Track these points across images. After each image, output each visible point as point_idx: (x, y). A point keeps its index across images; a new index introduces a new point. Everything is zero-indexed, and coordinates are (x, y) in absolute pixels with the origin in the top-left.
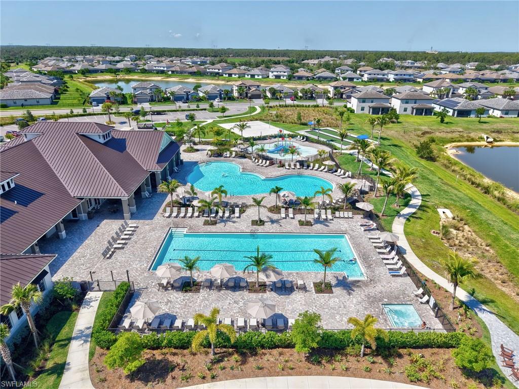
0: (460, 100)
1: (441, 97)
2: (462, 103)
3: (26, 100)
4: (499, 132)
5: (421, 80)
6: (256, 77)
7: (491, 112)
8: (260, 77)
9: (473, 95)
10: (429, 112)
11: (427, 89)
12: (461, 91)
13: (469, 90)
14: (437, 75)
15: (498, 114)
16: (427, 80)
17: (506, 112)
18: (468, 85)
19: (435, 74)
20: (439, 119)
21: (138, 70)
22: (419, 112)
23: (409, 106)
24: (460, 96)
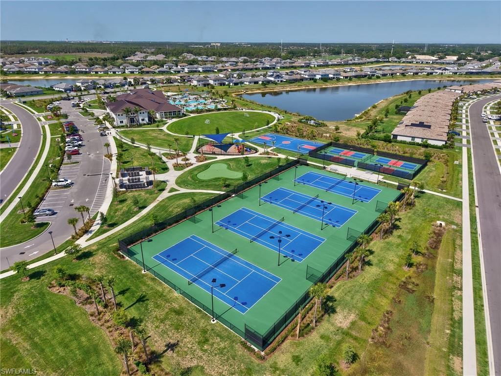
0: (235, 79)
1: (227, 78)
2: (235, 80)
3: (32, 92)
4: (247, 89)
5: (216, 71)
6: (117, 73)
7: (245, 83)
8: (120, 73)
9: (240, 76)
10: (224, 84)
11: (221, 76)
12: (235, 75)
13: (238, 75)
14: (223, 67)
15: (247, 83)
16: (220, 71)
17: (250, 83)
18: (237, 72)
19: (222, 66)
20: (228, 87)
21: (10, 72)
22: (221, 84)
23: (217, 82)
24: (235, 78)
